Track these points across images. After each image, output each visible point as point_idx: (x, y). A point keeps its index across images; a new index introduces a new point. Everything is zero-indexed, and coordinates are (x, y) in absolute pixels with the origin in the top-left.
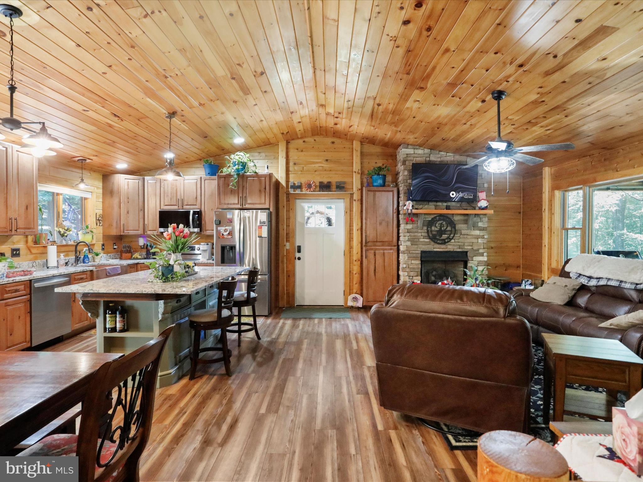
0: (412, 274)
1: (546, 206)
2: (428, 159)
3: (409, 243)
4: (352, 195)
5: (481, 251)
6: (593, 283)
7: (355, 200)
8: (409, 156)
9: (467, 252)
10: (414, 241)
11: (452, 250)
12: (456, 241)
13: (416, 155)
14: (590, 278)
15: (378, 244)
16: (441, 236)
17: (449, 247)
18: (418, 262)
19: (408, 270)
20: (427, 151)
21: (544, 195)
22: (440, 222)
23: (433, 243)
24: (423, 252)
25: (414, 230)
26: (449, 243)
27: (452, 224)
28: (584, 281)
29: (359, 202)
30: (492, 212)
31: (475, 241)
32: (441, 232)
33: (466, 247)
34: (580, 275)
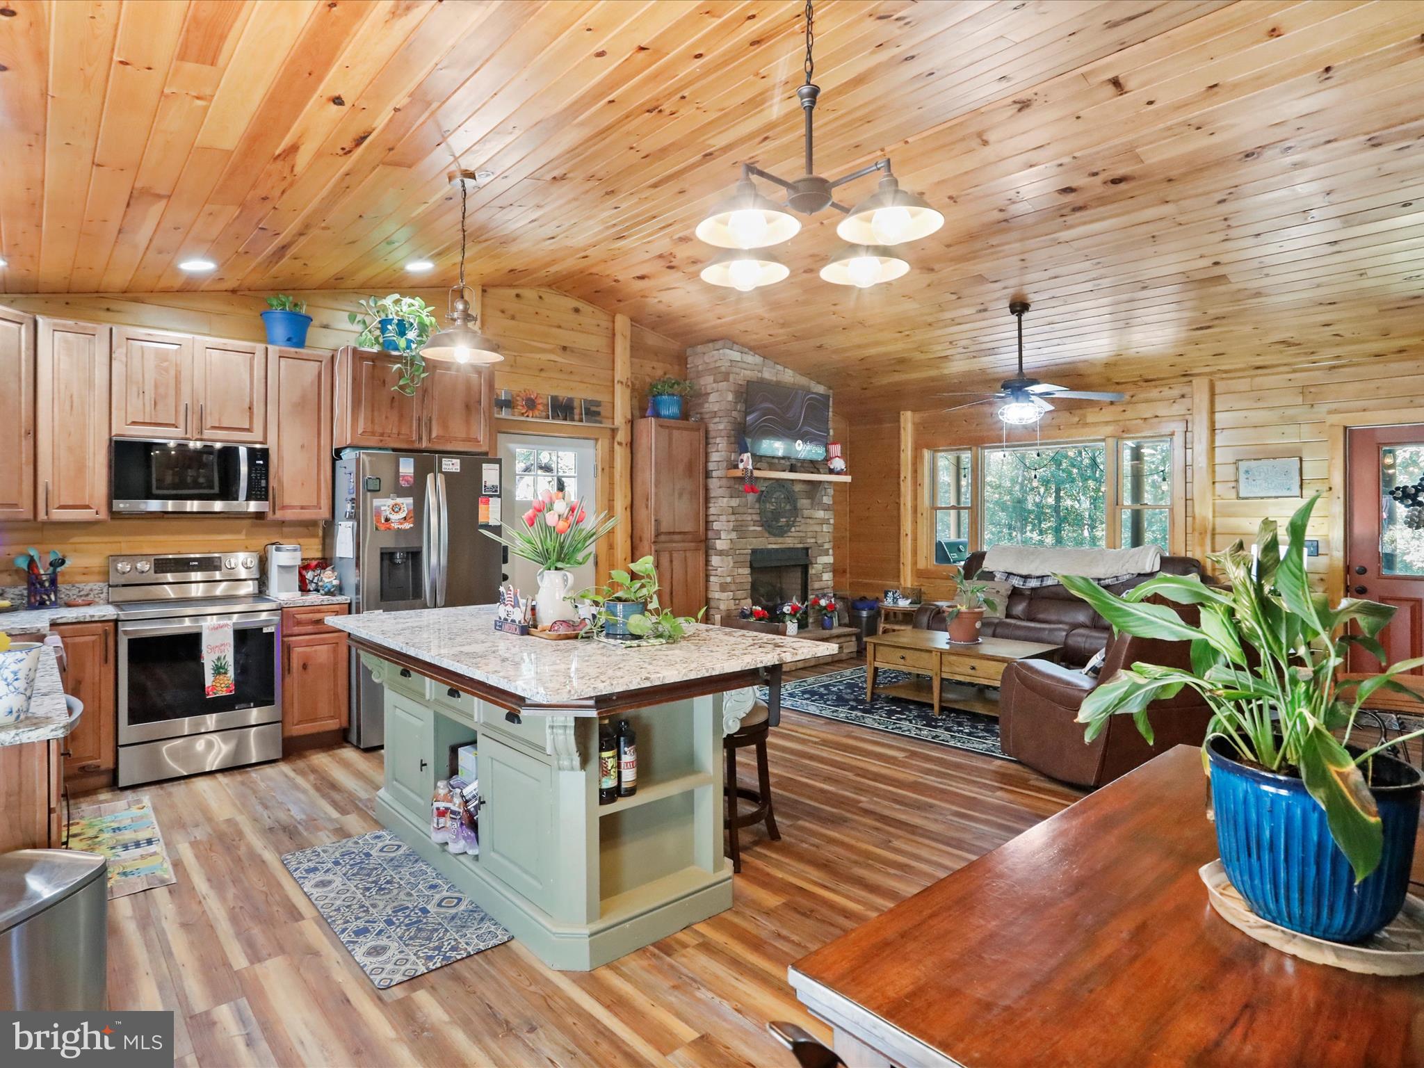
0: (740, 594)
1: (906, 471)
2: (760, 375)
3: (734, 535)
4: (614, 431)
5: (827, 546)
6: (1033, 583)
7: (620, 444)
8: (734, 364)
9: (807, 549)
10: (739, 529)
11: (791, 546)
12: (798, 529)
13: (744, 366)
14: (1026, 578)
15: (676, 537)
16: (778, 521)
17: (789, 540)
18: (747, 571)
19: (733, 587)
20: (758, 359)
21: (902, 455)
22: (778, 494)
23: (767, 535)
24: (754, 552)
25: (741, 510)
26: (790, 534)
27: (791, 498)
28: (1017, 582)
29: (629, 450)
30: (848, 479)
31: (817, 528)
32: (776, 515)
33: (809, 540)
34: (1009, 574)
